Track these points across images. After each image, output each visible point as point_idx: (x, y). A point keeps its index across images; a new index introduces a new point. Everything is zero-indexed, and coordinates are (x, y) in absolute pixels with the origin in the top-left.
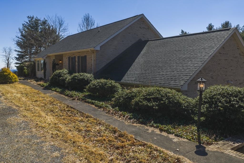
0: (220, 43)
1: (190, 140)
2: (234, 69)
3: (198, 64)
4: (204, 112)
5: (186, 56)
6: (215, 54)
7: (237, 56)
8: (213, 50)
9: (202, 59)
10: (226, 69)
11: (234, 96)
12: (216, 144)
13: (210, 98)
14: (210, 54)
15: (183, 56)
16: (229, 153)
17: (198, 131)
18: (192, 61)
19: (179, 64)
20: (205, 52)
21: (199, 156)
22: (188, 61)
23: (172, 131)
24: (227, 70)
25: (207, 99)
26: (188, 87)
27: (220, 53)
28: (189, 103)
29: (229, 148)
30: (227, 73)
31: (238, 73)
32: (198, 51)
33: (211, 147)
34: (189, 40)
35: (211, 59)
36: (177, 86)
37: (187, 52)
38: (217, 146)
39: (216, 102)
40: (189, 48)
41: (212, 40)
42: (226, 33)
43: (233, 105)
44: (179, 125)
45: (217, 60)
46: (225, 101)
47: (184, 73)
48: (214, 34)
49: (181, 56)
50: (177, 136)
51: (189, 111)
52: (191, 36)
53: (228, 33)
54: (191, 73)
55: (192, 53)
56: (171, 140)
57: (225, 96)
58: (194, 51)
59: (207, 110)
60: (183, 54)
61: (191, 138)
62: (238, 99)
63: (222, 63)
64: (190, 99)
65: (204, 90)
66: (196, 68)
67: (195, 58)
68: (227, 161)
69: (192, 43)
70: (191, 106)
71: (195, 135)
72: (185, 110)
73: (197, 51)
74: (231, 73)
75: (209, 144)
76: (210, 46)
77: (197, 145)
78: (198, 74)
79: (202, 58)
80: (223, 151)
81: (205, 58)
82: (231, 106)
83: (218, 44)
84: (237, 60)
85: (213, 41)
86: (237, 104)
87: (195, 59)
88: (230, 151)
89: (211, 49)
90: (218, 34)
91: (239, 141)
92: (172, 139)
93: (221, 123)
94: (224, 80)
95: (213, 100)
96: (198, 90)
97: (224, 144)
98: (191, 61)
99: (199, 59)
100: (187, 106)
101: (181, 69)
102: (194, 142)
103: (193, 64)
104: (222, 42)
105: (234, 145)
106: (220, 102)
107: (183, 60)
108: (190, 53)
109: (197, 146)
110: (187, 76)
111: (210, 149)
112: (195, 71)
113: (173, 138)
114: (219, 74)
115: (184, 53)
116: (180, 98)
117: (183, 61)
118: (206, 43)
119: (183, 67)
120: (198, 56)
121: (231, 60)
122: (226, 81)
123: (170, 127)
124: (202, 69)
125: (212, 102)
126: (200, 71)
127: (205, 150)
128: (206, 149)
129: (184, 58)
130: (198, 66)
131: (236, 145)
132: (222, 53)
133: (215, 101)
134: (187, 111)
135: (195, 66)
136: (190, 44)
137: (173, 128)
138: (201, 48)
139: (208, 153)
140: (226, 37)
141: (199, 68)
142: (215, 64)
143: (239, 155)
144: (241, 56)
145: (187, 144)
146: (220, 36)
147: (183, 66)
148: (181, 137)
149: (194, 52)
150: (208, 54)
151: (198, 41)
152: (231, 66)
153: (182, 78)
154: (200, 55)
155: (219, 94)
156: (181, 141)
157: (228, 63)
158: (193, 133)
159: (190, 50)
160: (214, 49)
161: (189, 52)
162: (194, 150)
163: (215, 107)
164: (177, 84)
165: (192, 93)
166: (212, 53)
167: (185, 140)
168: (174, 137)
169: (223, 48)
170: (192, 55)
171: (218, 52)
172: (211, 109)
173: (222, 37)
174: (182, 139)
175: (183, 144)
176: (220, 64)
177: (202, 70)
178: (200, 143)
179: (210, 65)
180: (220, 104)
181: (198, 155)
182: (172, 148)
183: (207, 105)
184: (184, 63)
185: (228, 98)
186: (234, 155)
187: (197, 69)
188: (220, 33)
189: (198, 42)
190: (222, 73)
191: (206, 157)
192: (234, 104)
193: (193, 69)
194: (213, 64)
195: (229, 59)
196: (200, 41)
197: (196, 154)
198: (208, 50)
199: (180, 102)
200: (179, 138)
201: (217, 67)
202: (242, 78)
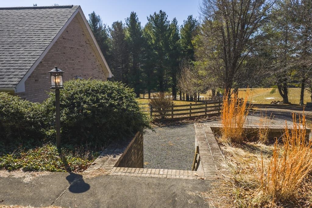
0: (62, 23)
1: (52, 171)
2: (82, 60)
3: (36, 51)
4: (64, 121)
5: (14, 39)
6: (58, 40)
7: (83, 44)
8: (55, 32)
9: (41, 45)
10: (72, 60)
11: (101, 93)
12: (93, 164)
13: (68, 99)
14: (53, 38)
15: (8, 39)
16: (116, 173)
17: (60, 151)
18: (26, 47)
19: (3, 52)
20: (44, 34)
21: (78, 194)
22: (19, 47)
23: (16, 164)
24: (74, 61)
25: (64, 100)
26: (26, 87)
27: (64, 39)
28: (36, 111)
29: (112, 166)
30: (75, 66)
31: (86, 67)
32: (33, 33)
33: (89, 172)
34: (15, 16)
35: (54, 45)
36: (7, 86)
37: (15, 33)
38: (96, 168)
39: (79, 103)
40: (16, 28)
41: (50, 18)
42: (68, 12)
43: (101, 105)
44: (26, 150)
45: (61, 48)
46: (91, 100)
47: (16, 64)
48: (52, 11)
49: (5, 39)
50: (28, 170)
51: (37, 123)
52: (16, 10)
53: (71, 12)
54: (28, 65)
55: (23, 35)
56: (19, 181)
57: (90, 94)
58: (25, 33)
59: (67, 117)
60: (8, 37)
61: (53, 166)
62: (106, 96)
63: (67, 52)
64: (36, 105)
65: (62, 86)
66: (35, 57)
67: (30, 43)
68: (120, 187)
69: (20, 21)
70: (39, 115)
71: (57, 160)
72: (31, 123)
73: (30, 33)
74: (79, 66)
75: (83, 168)
76: (49, 27)
77: (68, 175)
78: (38, 66)
79: (40, 43)
80: (107, 173)
81: (45, 43)
82: (99, 106)
83: (60, 25)
84: (83, 50)
85: (53, 20)
86: (107, 102)
87: (29, 45)
88: (116, 169)
89: (51, 30)
90: (58, 12)
91: (118, 151)
92: (20, 178)
93: (88, 132)
94: (72, 75)
95: (74, 101)
96: (52, 87)
97: (104, 162)
98: (24, 47)
99: (37, 45)
100: (33, 115)
101: (9, 59)
102: (60, 171)
103: (28, 52)
104: (65, 23)
105: (115, 158)
106: (85, 102)
107: (9, 45)
108: (20, 35)
109: (68, 178)
110: (22, 70)
111: (89, 176)
112: (34, 62)
113: (22, 176)
114: (65, 67)
115: (9, 35)
116: (19, 104)
117: (11, 47)
118: (43, 22)
119: (13, 57)
120: (35, 40)
121: (77, 49)
122: (75, 77)
123: (10, 157)
124: (42, 59)
125: (73, 104)
126: (41, 62)
127: (83, 180)
128: (84, 178)
129: (11, 43)
130: (38, 54)
131: (118, 157)
132: (66, 39)
133: (77, 102)
134: (34, 123)
135: (32, 54)
136: (18, 22)
137: (16, 158)
138: (35, 29)
139: (89, 183)
140: (69, 16)
141: (38, 57)
142: (59, 53)
143: (129, 171)
144: (87, 45)
145: (50, 180)
146: (61, 15)
147: (12, 54)
148: (37, 170)
149: (27, 35)
150: (50, 38)
151: (29, 19)
152: (78, 57)
153: (15, 74)
154: (36, 39)
155: (81, 92)
156: (38, 178)
157: (74, 53)
158: (53, 157)
159: (18, 31)
160: (55, 30)
161: (17, 33)
162: (66, 186)
163: (78, 112)
164: (6, 83)
165: (32, 95)
166: (54, 36)
167: (46, 173)
168: (24, 174)
169: (66, 31)
170: (24, 39)
171: (61, 37)
172: (74, 115)
173: (65, 16)
174: (39, 172)
175: (45, 182)
176: (65, 53)
177: (43, 61)
178: (69, 170)
179: (52, 54)
180: (85, 106)
181: (76, 194)
182: (27, 196)
183: (67, 110)
184: (12, 50)
185: (95, 96)
186: (124, 174)
187: (36, 59)
188: (60, 11)
189: (29, 21)
190: (69, 66)
191: (89, 191)
192: (104, 103)
193: (30, 59)
194: (56, 52)
195: (75, 47)
196: (32, 19)
197: (72, 193)
198: (48, 32)
199: (21, 112)
200: (32, 172)
201: (62, 57)
202: (91, 72)
